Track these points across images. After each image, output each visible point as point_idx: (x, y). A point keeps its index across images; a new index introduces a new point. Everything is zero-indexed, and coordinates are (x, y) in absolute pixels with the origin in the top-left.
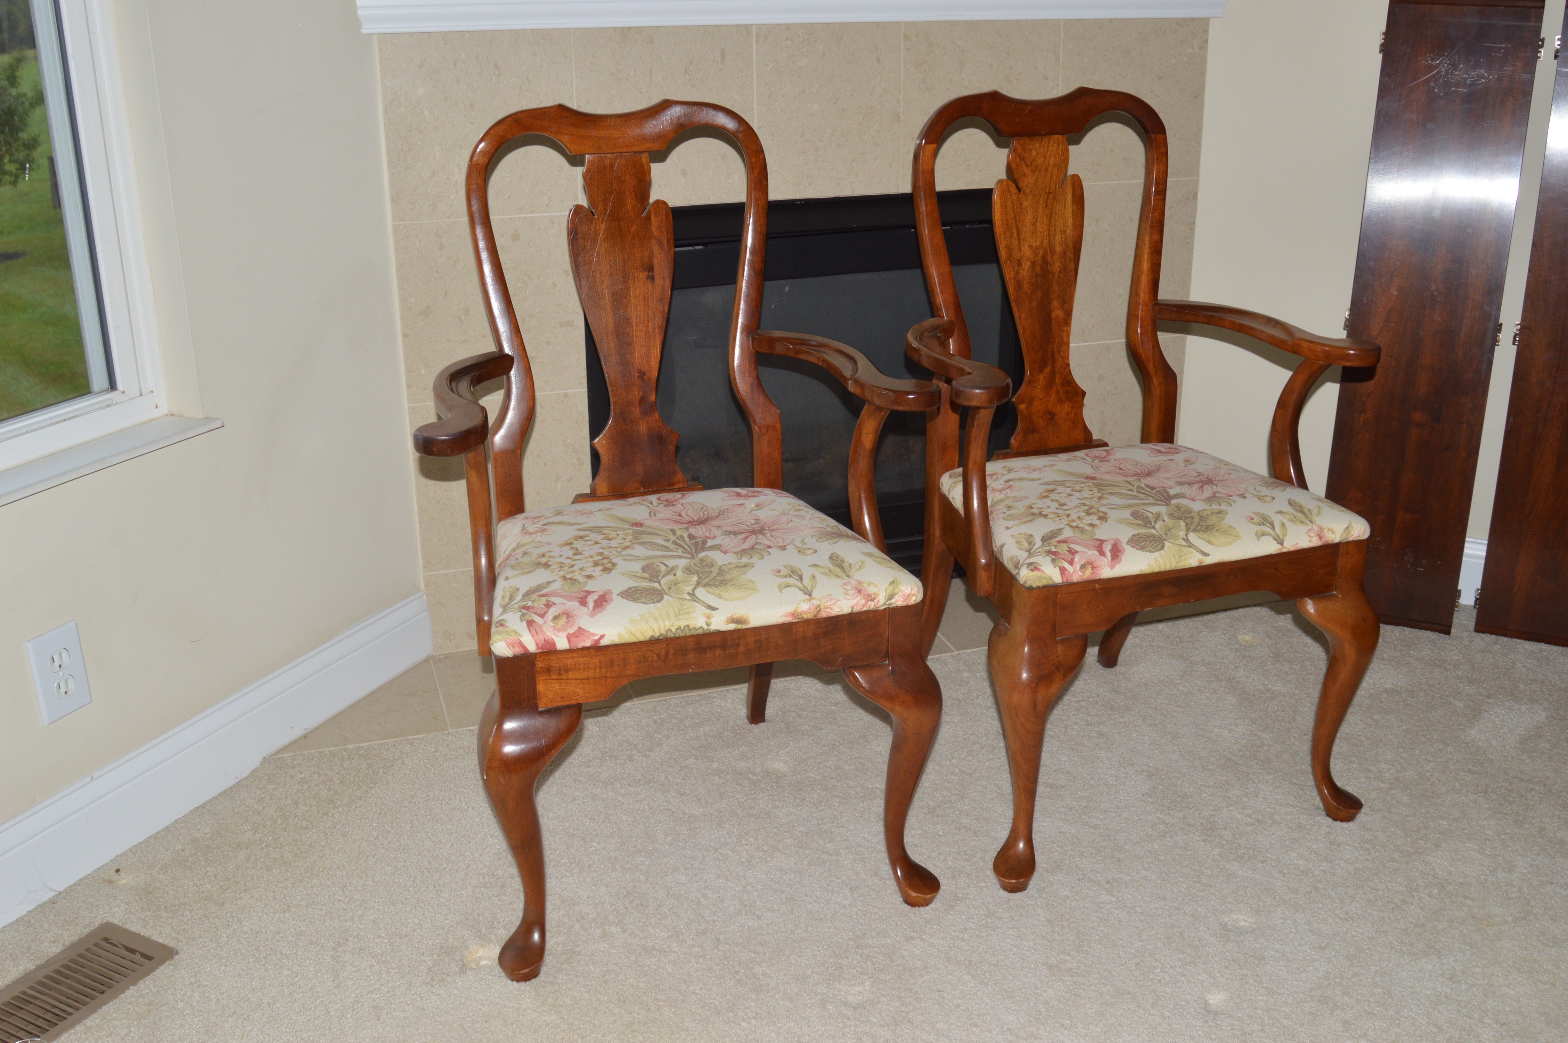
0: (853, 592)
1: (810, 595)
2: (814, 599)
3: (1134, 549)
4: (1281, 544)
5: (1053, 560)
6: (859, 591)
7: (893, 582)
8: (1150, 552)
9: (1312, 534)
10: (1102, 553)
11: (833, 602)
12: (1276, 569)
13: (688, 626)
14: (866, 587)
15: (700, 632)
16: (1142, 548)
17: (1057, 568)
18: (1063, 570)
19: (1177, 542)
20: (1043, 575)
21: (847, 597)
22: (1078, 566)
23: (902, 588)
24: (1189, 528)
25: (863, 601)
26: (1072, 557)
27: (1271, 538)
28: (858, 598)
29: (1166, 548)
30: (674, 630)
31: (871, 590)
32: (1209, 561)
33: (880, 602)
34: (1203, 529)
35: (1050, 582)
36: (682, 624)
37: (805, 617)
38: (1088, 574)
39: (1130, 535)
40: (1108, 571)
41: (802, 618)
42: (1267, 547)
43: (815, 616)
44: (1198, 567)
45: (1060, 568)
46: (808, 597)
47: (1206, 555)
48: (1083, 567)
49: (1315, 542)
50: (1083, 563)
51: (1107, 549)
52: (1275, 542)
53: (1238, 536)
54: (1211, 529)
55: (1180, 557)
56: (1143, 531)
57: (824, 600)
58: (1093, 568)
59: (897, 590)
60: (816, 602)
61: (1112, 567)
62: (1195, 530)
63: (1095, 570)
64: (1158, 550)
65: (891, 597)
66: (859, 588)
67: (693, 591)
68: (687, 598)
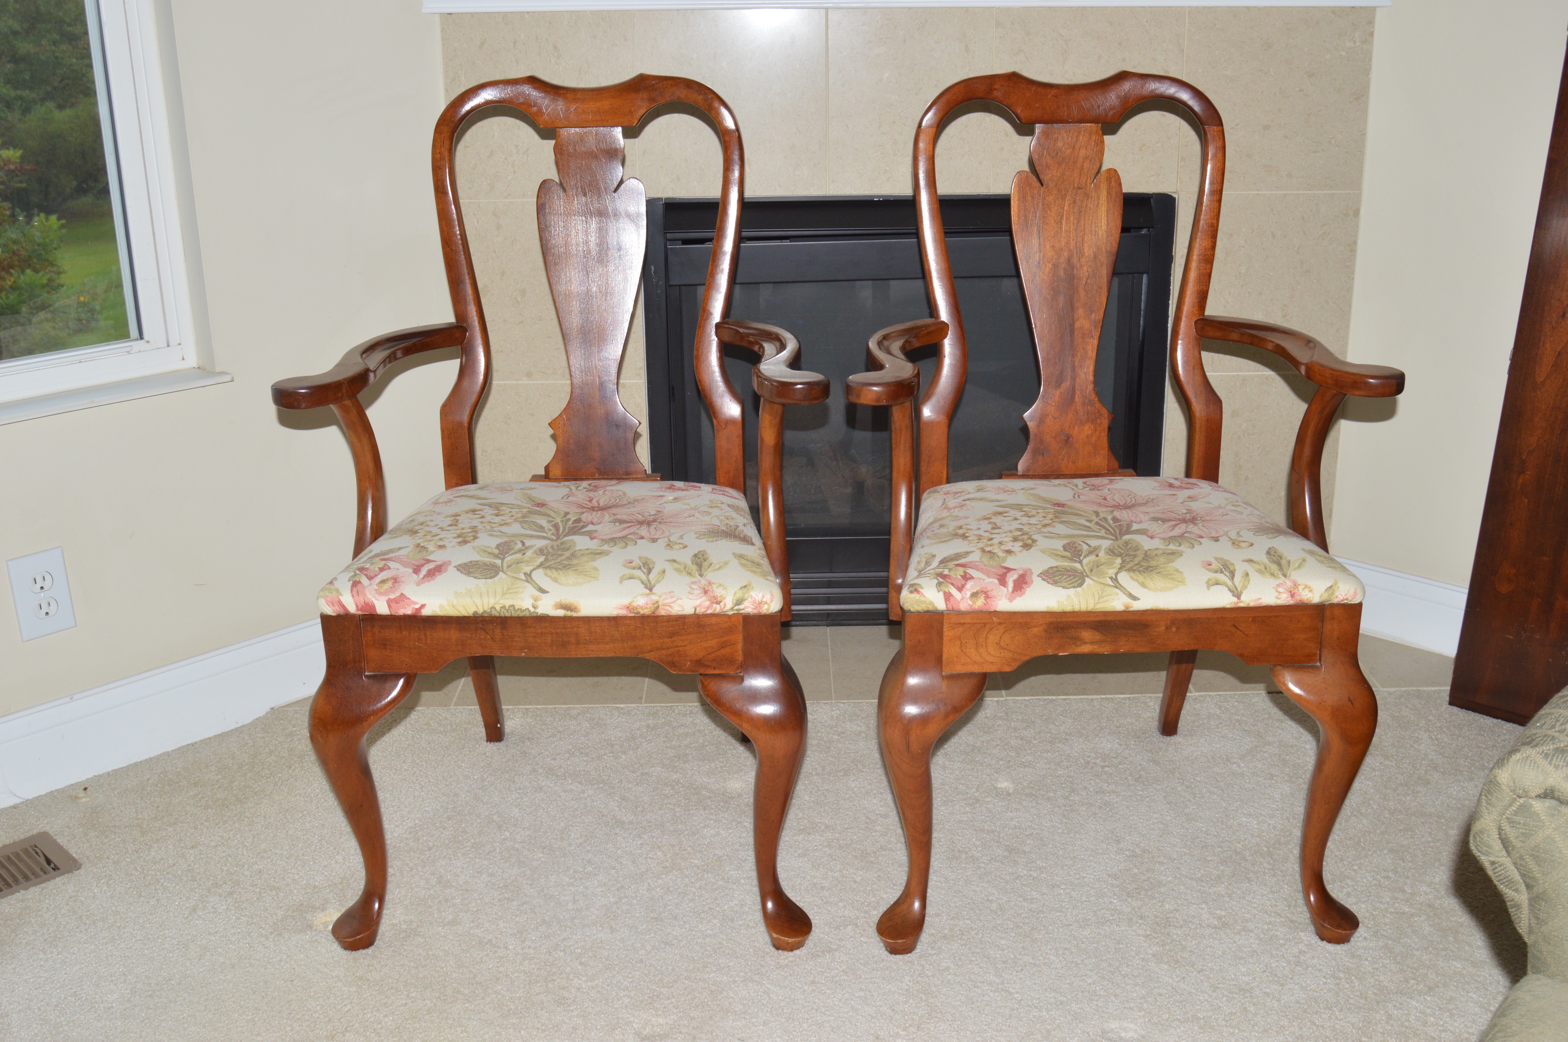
0: (698, 592)
1: (651, 590)
2: (654, 594)
3: (1045, 582)
4: (1238, 597)
5: (939, 584)
6: (706, 592)
7: (745, 587)
8: (1064, 587)
9: (1281, 590)
10: (1003, 582)
11: (673, 600)
12: (1234, 626)
13: (514, 606)
14: (715, 588)
15: (527, 614)
16: (1055, 583)
17: (941, 593)
18: (948, 596)
19: (1101, 580)
20: (922, 599)
21: (691, 596)
22: (969, 594)
23: (753, 593)
24: (1124, 566)
25: (708, 603)
26: (963, 582)
27: (1227, 589)
28: (703, 599)
29: (1085, 586)
30: (498, 608)
31: (719, 592)
32: (1137, 606)
33: (727, 605)
34: (1141, 569)
35: (931, 608)
36: (507, 603)
37: (642, 612)
38: (980, 603)
39: (1046, 567)
40: (1004, 603)
41: (639, 613)
42: (1221, 599)
43: (653, 613)
44: (1124, 611)
45: (945, 593)
46: (648, 591)
47: (1135, 598)
48: (974, 595)
49: (1284, 599)
50: (975, 591)
51: (1011, 579)
52: (1230, 594)
53: (1182, 582)
54: (1152, 571)
55: (1100, 598)
56: (1066, 564)
57: (664, 597)
58: (987, 597)
59: (747, 596)
60: (654, 598)
61: (1011, 600)
62: (1130, 570)
63: (988, 600)
64: (1074, 587)
65: (739, 602)
66: (707, 588)
67: (531, 572)
68: (523, 577)
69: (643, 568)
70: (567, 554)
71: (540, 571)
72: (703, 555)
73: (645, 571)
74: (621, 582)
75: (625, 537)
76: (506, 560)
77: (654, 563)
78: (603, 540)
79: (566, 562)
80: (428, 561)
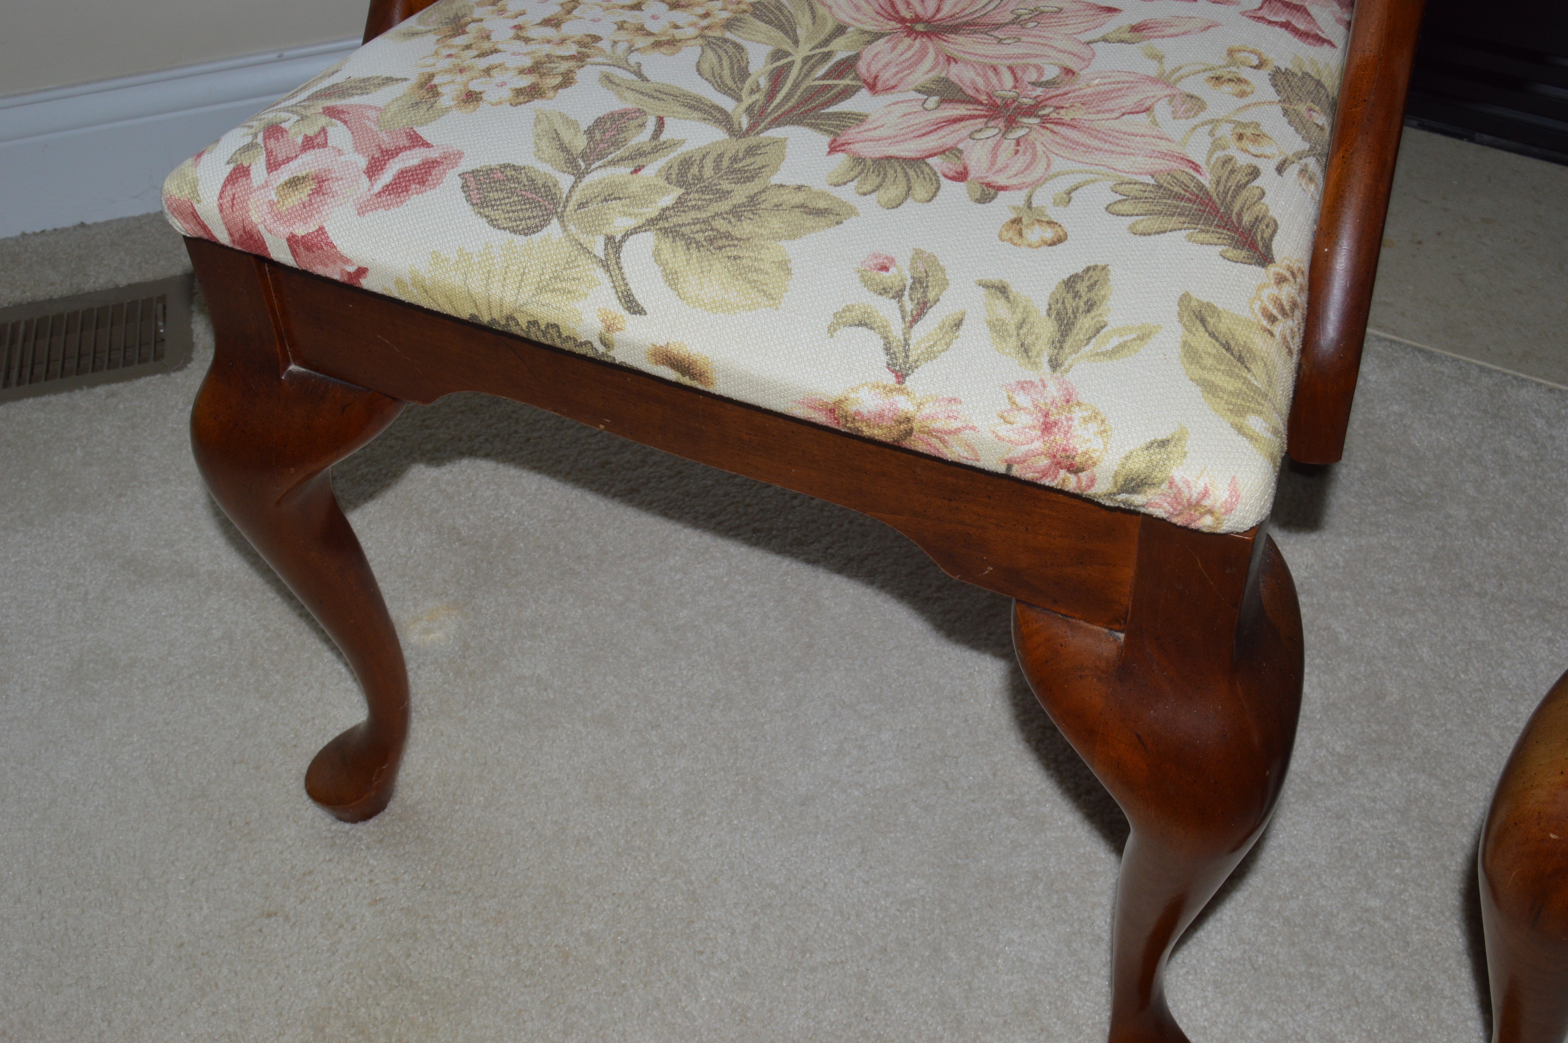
0: (1032, 420)
1: (901, 377)
2: (904, 392)
6: (1049, 424)
13: (557, 327)
15: (589, 353)
21: (1002, 429)
23: (1177, 473)
25: (1046, 462)
31: (1085, 436)
33: (1099, 485)
36: (544, 315)
37: (867, 432)
41: (858, 430)
43: (897, 441)
46: (890, 379)
57: (928, 409)
59: (1166, 472)
65: (1136, 482)
66: (1052, 417)
67: (626, 235)
68: (598, 247)
69: (906, 298)
70: (741, 193)
71: (647, 240)
72: (1091, 288)
73: (909, 306)
74: (832, 330)
75: (917, 162)
76: (587, 180)
77: (944, 284)
78: (858, 160)
79: (721, 225)
80: (416, 141)
